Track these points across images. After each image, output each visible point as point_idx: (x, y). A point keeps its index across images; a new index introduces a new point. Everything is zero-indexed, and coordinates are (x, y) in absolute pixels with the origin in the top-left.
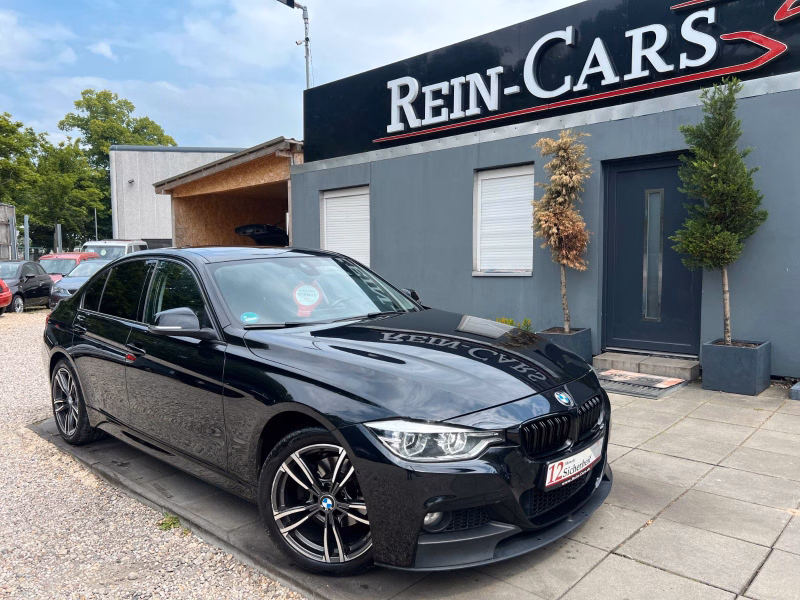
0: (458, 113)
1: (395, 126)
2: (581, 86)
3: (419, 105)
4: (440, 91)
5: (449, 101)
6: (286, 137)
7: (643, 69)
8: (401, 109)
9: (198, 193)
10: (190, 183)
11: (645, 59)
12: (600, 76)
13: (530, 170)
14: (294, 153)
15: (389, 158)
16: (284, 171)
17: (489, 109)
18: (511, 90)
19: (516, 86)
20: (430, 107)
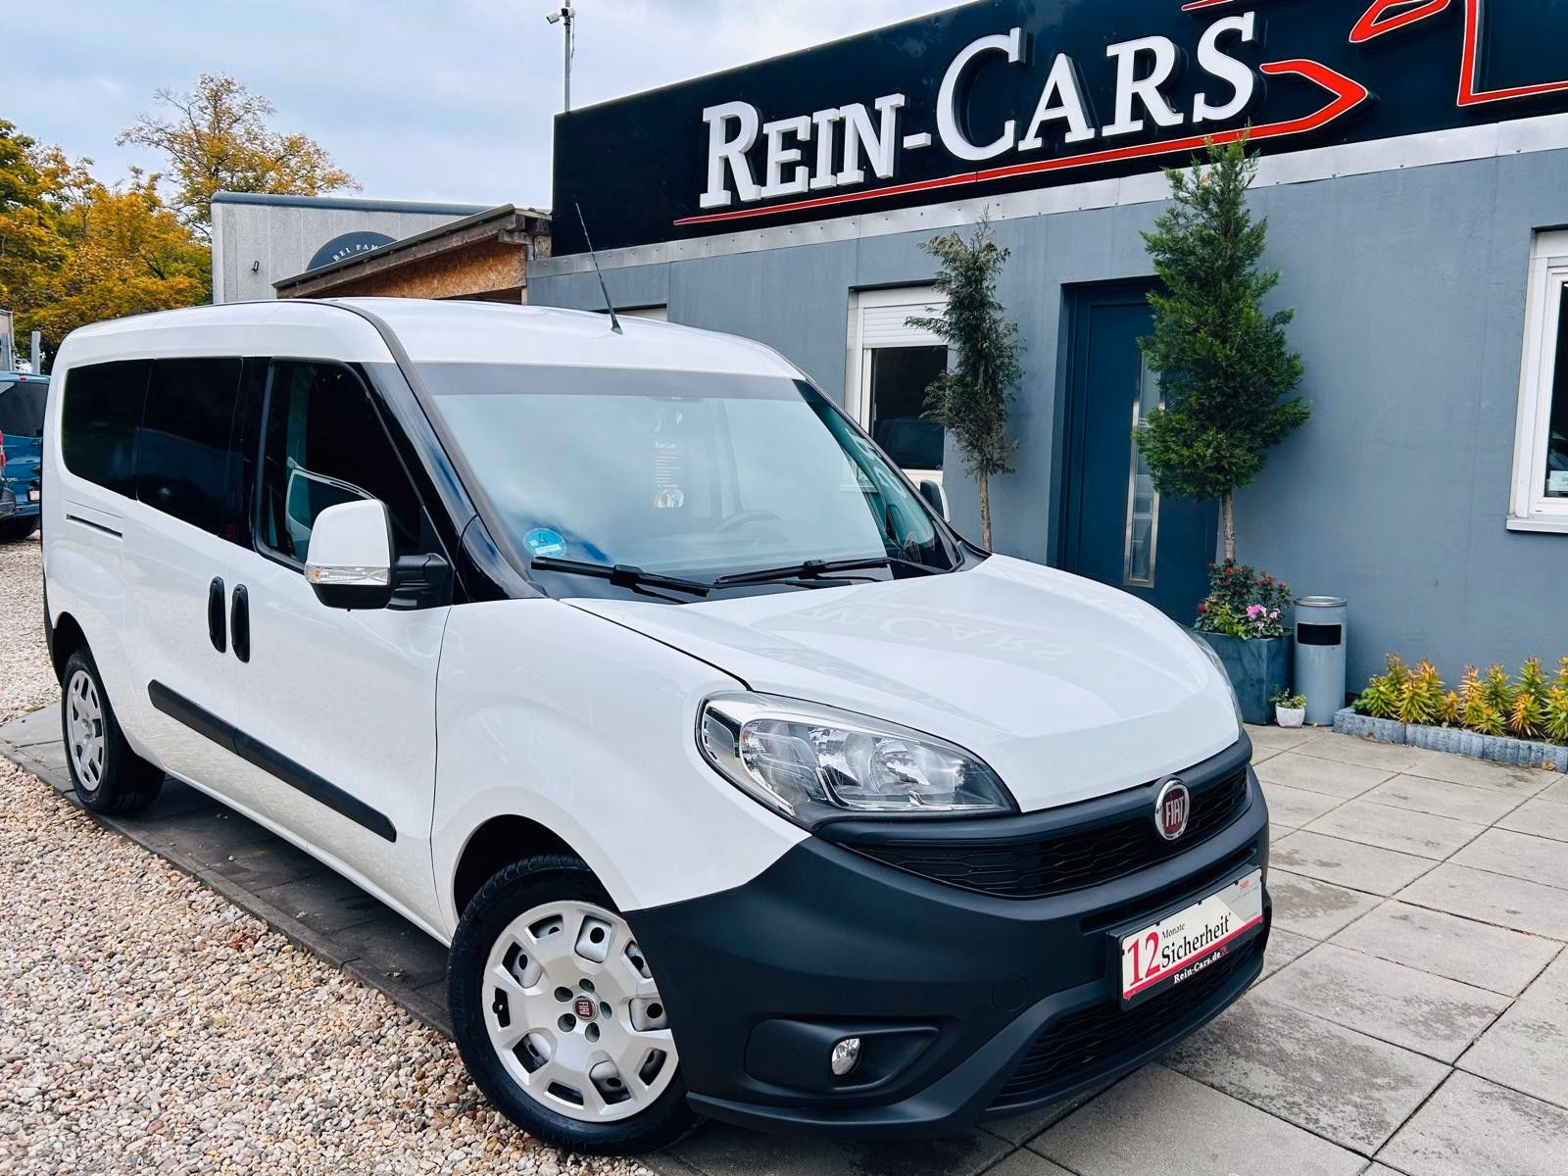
0: (824, 179)
1: (714, 196)
2: (1031, 142)
3: (757, 156)
4: (794, 133)
5: (809, 151)
6: (516, 207)
7: (1134, 118)
8: (727, 161)
11: (1137, 101)
14: (533, 238)
15: (703, 256)
16: (516, 271)
17: (878, 175)
18: (917, 140)
19: (924, 134)
20: (776, 162)
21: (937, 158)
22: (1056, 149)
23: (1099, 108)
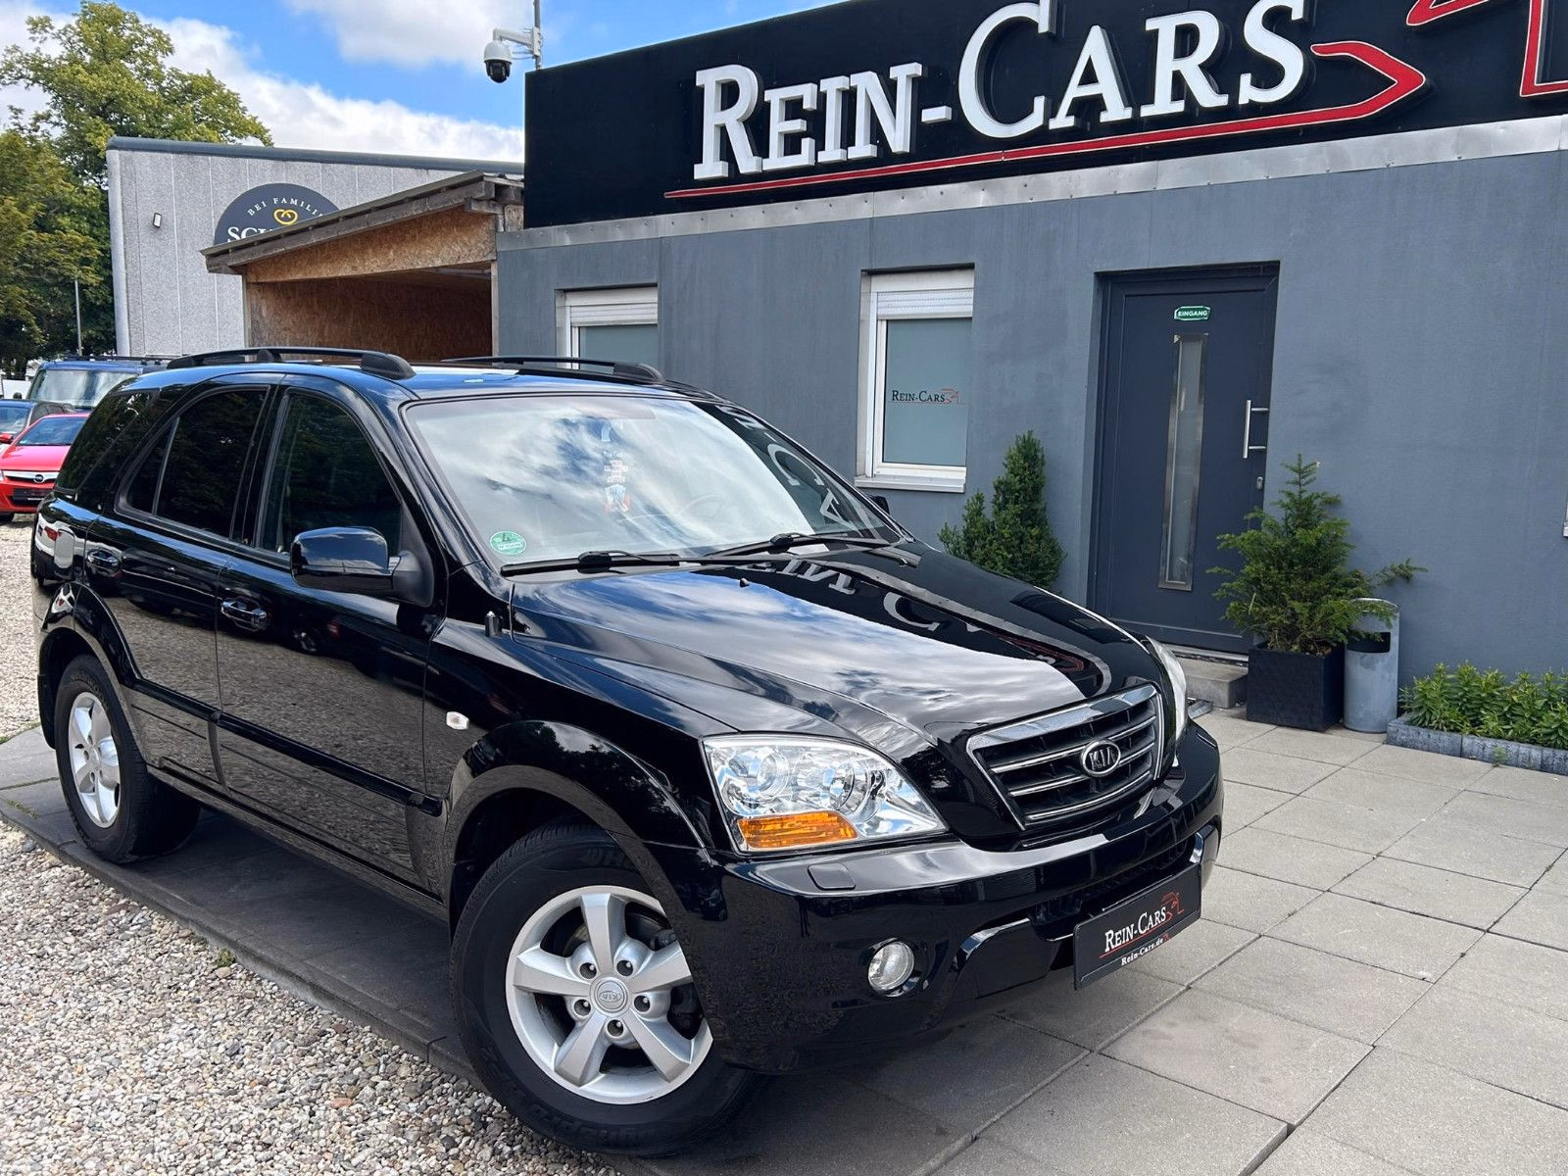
0: (832, 153)
1: (709, 168)
2: (1063, 121)
3: (757, 126)
4: (799, 101)
5: (816, 123)
7: (1175, 97)
8: (723, 129)
9: (299, 276)
10: (283, 255)
11: (1178, 79)
12: (1097, 103)
13: (964, 281)
14: (505, 205)
15: (699, 232)
16: (484, 243)
17: (893, 151)
18: (934, 114)
19: (944, 107)
20: (780, 133)
21: (957, 134)
22: (1089, 129)
23: (1137, 88)
